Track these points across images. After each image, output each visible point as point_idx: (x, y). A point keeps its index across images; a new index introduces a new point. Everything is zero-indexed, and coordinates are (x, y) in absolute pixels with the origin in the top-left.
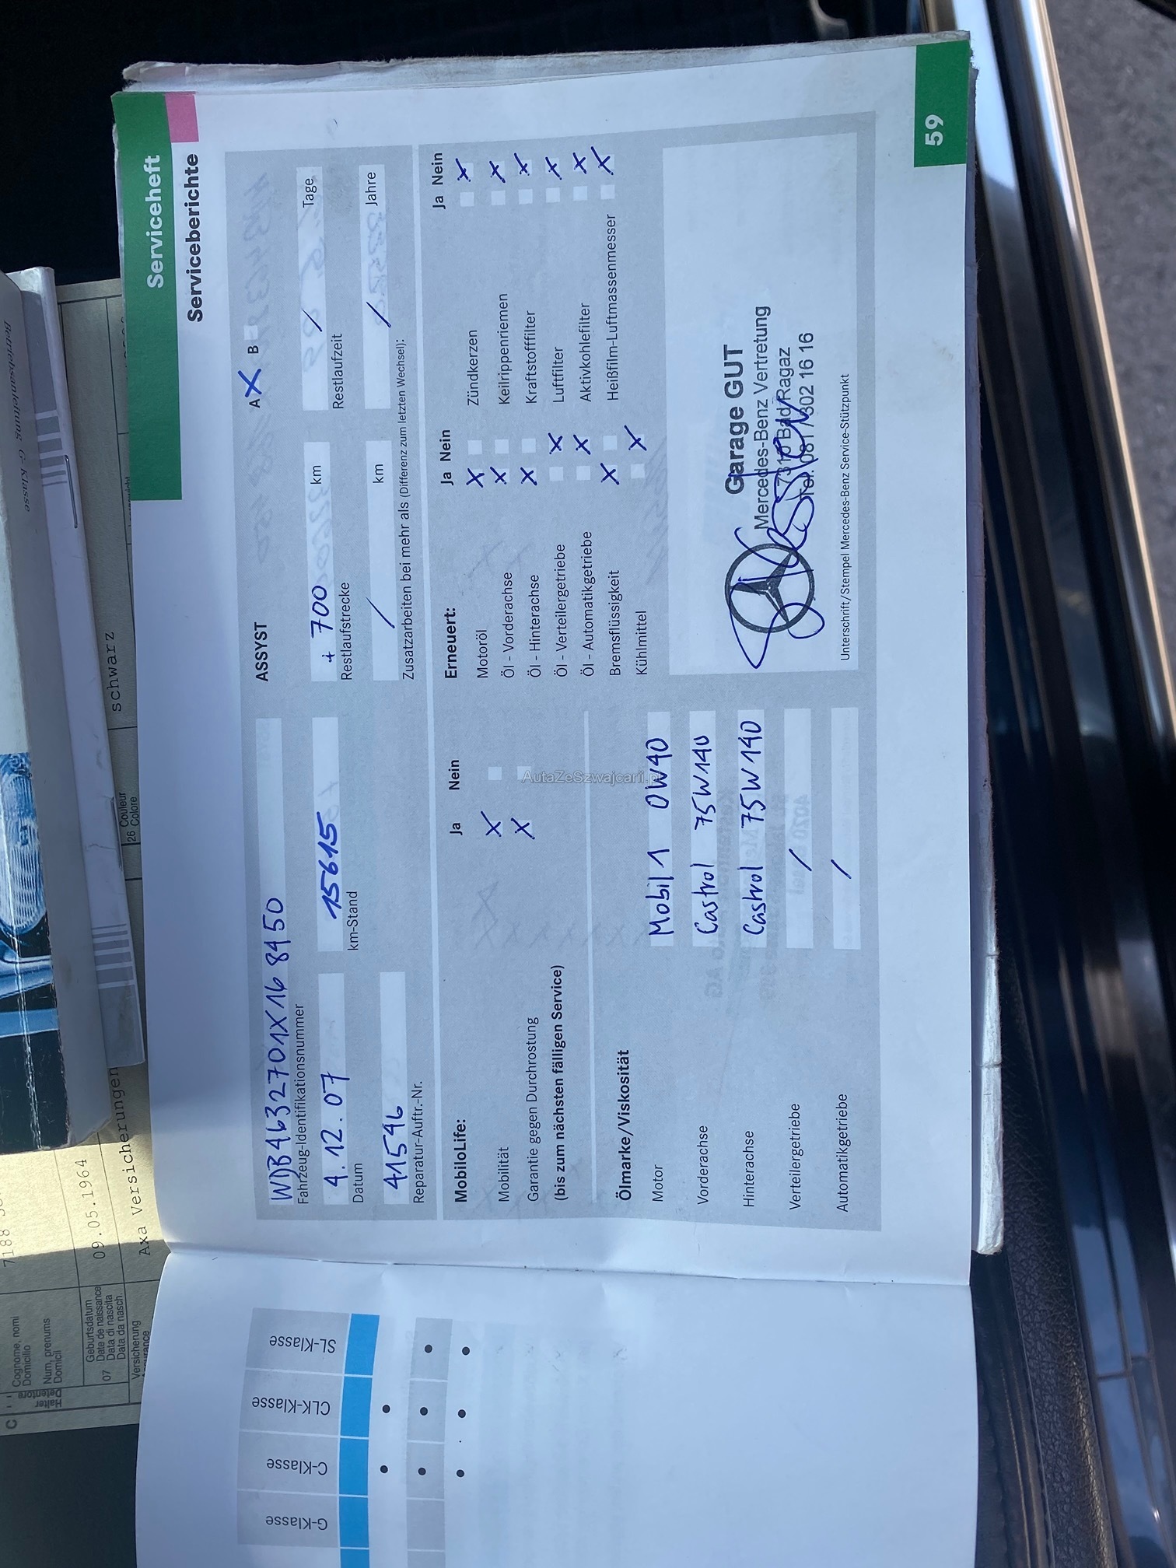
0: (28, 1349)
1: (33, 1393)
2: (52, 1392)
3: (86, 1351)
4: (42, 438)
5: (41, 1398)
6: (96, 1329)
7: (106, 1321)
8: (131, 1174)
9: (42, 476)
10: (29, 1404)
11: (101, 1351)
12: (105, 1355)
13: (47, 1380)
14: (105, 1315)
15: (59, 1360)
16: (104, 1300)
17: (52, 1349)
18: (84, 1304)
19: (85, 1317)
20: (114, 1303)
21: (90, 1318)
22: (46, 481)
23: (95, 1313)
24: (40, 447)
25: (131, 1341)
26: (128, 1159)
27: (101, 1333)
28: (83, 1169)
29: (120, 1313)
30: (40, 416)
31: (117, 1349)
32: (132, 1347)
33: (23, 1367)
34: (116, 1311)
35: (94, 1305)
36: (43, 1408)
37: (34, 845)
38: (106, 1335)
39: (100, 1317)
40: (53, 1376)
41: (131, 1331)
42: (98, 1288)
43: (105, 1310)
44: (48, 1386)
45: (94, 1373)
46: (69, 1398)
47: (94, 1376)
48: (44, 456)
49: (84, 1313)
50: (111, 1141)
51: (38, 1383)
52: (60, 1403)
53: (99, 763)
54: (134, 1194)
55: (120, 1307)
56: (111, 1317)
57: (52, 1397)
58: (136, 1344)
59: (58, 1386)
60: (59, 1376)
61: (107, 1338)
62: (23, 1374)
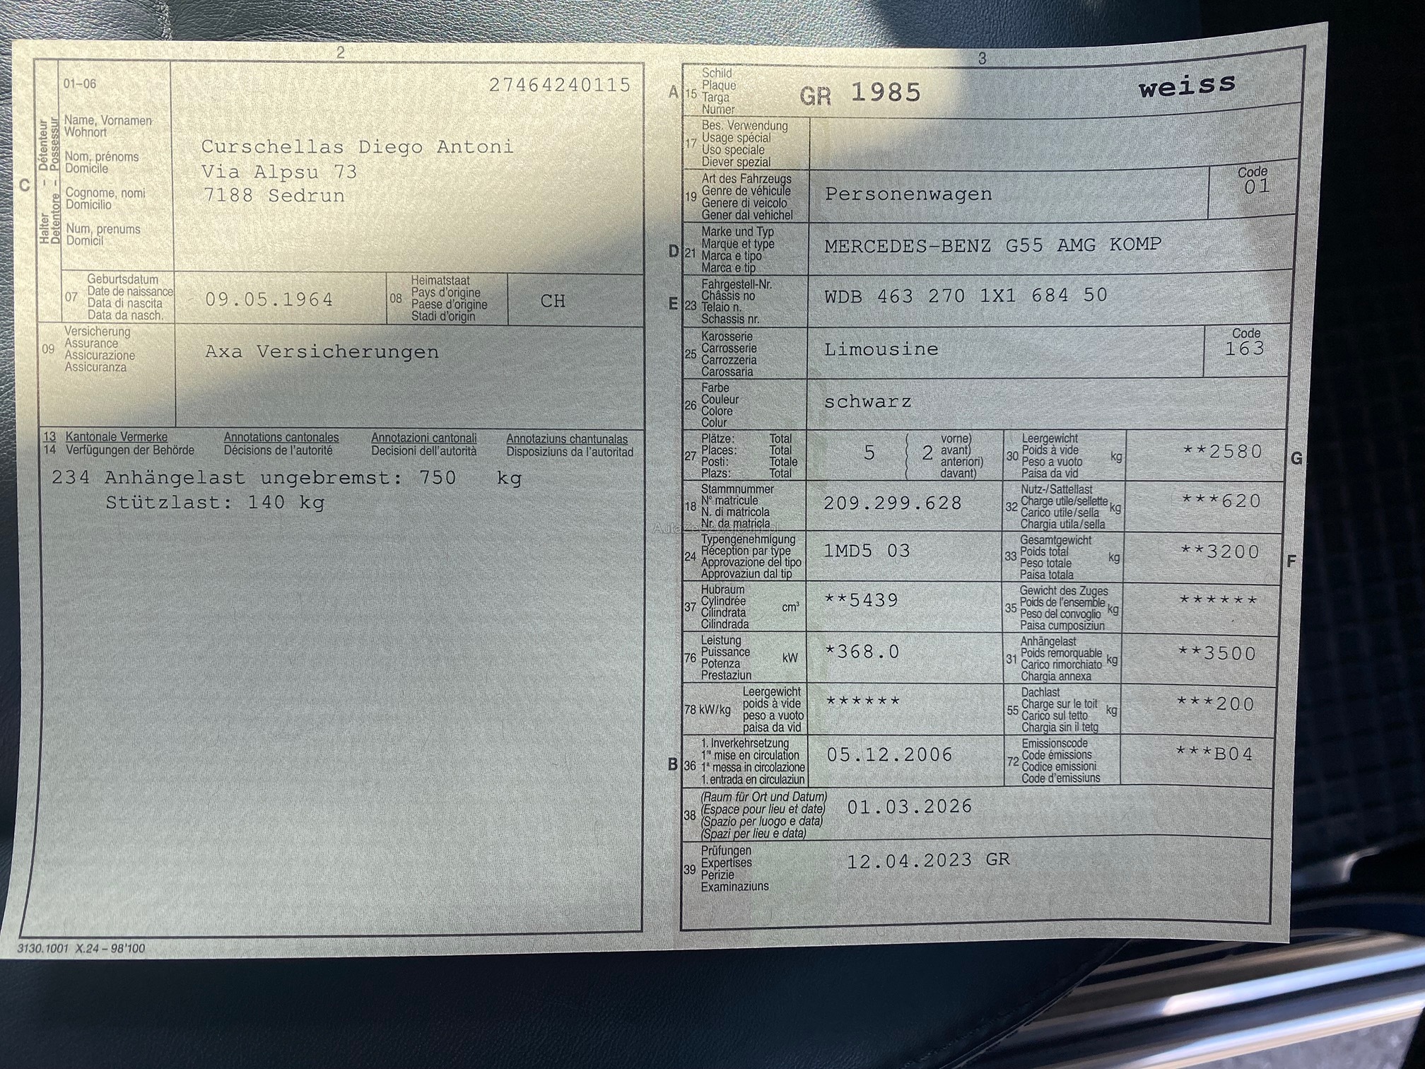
0: (107, 206)
1: (57, 210)
2: (58, 234)
3: (101, 274)
5: (51, 220)
7: (133, 299)
8: (310, 352)
10: (46, 205)
11: (99, 291)
12: (94, 296)
13: (71, 228)
14: (140, 298)
15: (92, 242)
16: (158, 298)
17: (106, 235)
18: (155, 274)
19: (138, 274)
20: (153, 310)
21: (137, 280)
23: (143, 286)
25: (108, 326)
26: (328, 353)
27: (120, 292)
28: (321, 301)
29: (141, 316)
31: (100, 310)
32: (101, 327)
33: (87, 200)
34: (143, 311)
35: (152, 286)
36: (40, 222)
38: (117, 298)
39: (137, 293)
40: (75, 235)
41: (119, 327)
42: (172, 292)
43: (146, 299)
44: (64, 227)
45: (75, 282)
46: (50, 250)
47: (72, 282)
49: (143, 274)
51: (68, 217)
52: (44, 242)
54: (284, 351)
55: (147, 316)
56: (137, 304)
57: (51, 232)
58: (104, 332)
59: (64, 240)
60: (74, 241)
61: (113, 299)
62: (79, 199)
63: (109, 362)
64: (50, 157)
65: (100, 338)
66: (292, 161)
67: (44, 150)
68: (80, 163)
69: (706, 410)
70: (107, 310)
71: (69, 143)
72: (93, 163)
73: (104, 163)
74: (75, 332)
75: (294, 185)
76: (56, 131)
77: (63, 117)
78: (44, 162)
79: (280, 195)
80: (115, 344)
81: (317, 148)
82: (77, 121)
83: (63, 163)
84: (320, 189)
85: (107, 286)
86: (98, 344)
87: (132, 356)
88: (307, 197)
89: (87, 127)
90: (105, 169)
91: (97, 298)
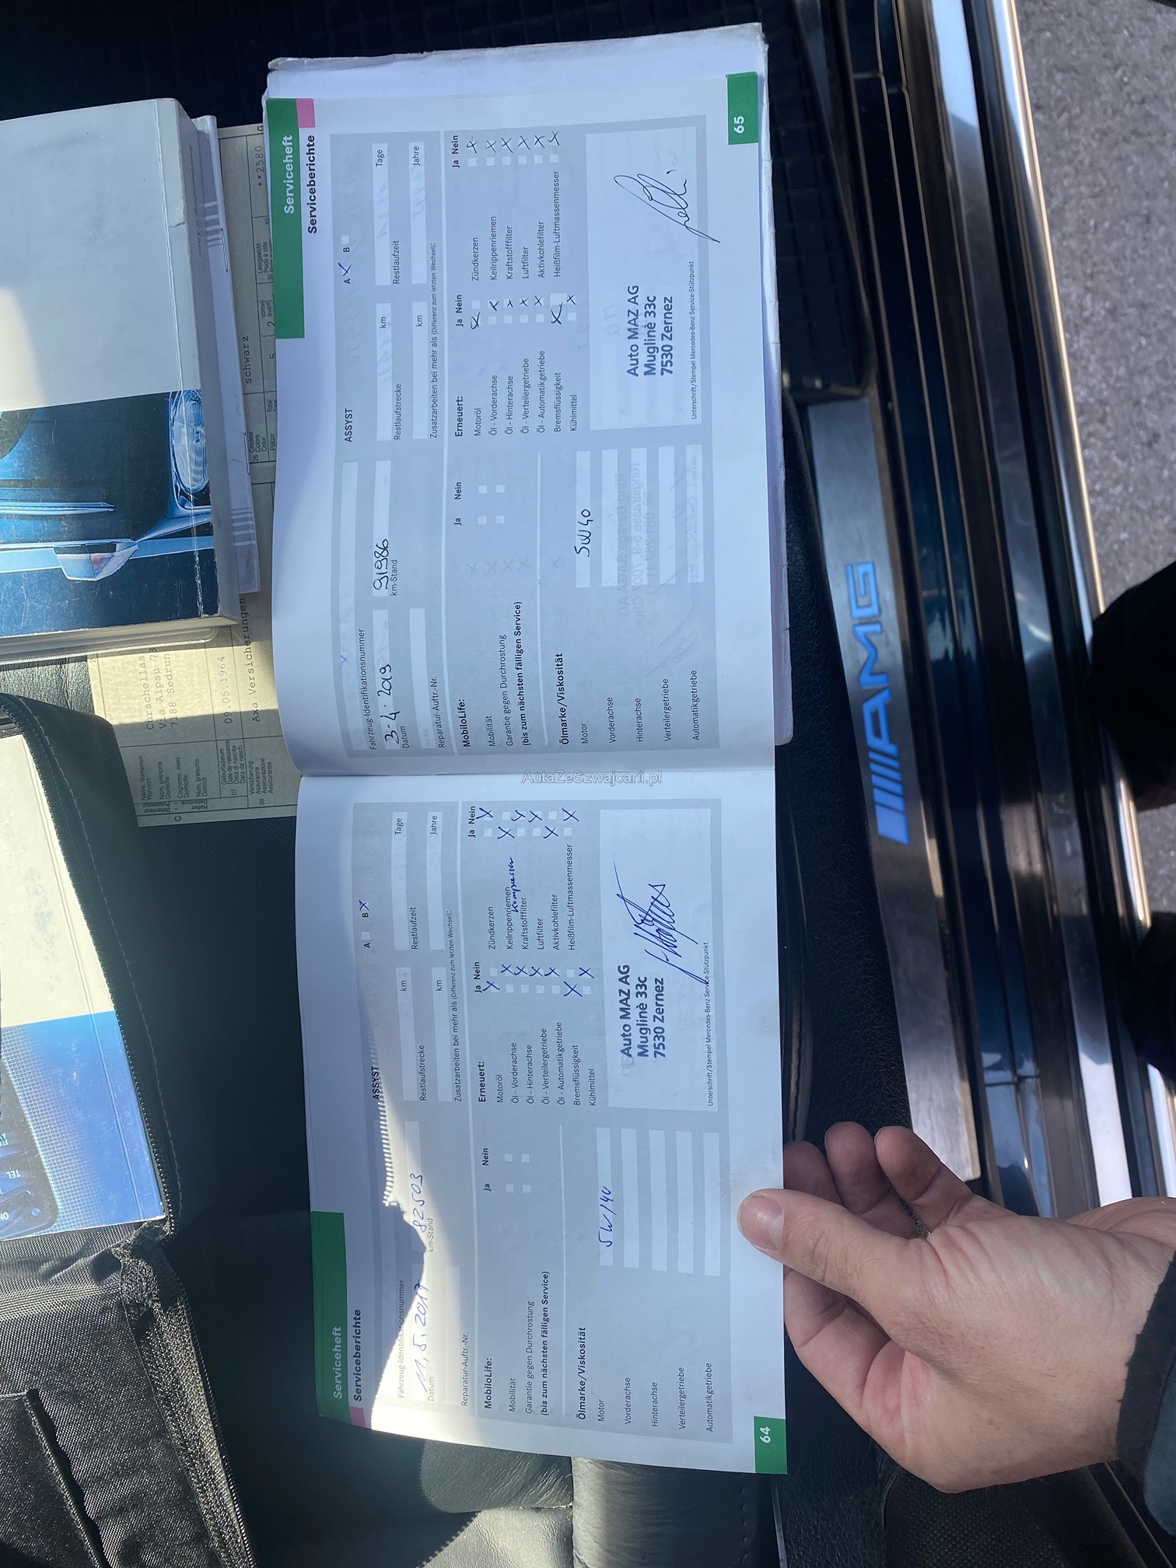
0: (186, 777)
1: (191, 802)
2: (202, 801)
3: (221, 778)
4: (208, 218)
6: (227, 765)
7: (233, 761)
8: (250, 667)
9: (208, 241)
10: (188, 807)
11: (231, 778)
12: (233, 781)
13: (199, 794)
14: (232, 758)
15: (205, 783)
16: (231, 749)
17: (200, 777)
18: (219, 750)
19: (220, 759)
20: (237, 751)
21: (223, 759)
22: (209, 244)
23: (226, 756)
24: (207, 224)
25: (248, 773)
26: (249, 657)
27: (230, 768)
28: (222, 663)
29: (241, 757)
30: (207, 205)
31: (240, 777)
32: (249, 776)
33: (183, 787)
34: (238, 756)
35: (225, 752)
36: (197, 810)
37: (203, 442)
38: (233, 769)
39: (229, 759)
40: (202, 792)
41: (248, 767)
42: (227, 741)
43: (232, 755)
44: (198, 798)
45: (227, 790)
46: (210, 805)
47: (226, 792)
48: (209, 229)
49: (219, 756)
50: (239, 645)
51: (193, 796)
52: (206, 807)
53: (237, 411)
54: (252, 681)
55: (241, 753)
56: (236, 759)
57: (201, 804)
58: (252, 775)
59: (205, 797)
60: (205, 792)
61: (234, 771)
62: (184, 791)
63: (267, 771)
64: (163, 807)
65: (255, 776)
66: (152, 683)
67: (159, 810)
68: (165, 791)
69: (258, 449)
70: (240, 774)
71: (155, 798)
72: (165, 785)
73: (164, 779)
74: (252, 789)
75: (164, 681)
76: (149, 804)
77: (142, 802)
78: (166, 810)
79: (170, 688)
80: (257, 769)
81: (143, 670)
82: (144, 794)
83: (165, 800)
84: (164, 667)
85: (227, 774)
86: (258, 777)
87: (263, 760)
88: (169, 673)
89: (146, 789)
90: (167, 779)
91: (234, 779)
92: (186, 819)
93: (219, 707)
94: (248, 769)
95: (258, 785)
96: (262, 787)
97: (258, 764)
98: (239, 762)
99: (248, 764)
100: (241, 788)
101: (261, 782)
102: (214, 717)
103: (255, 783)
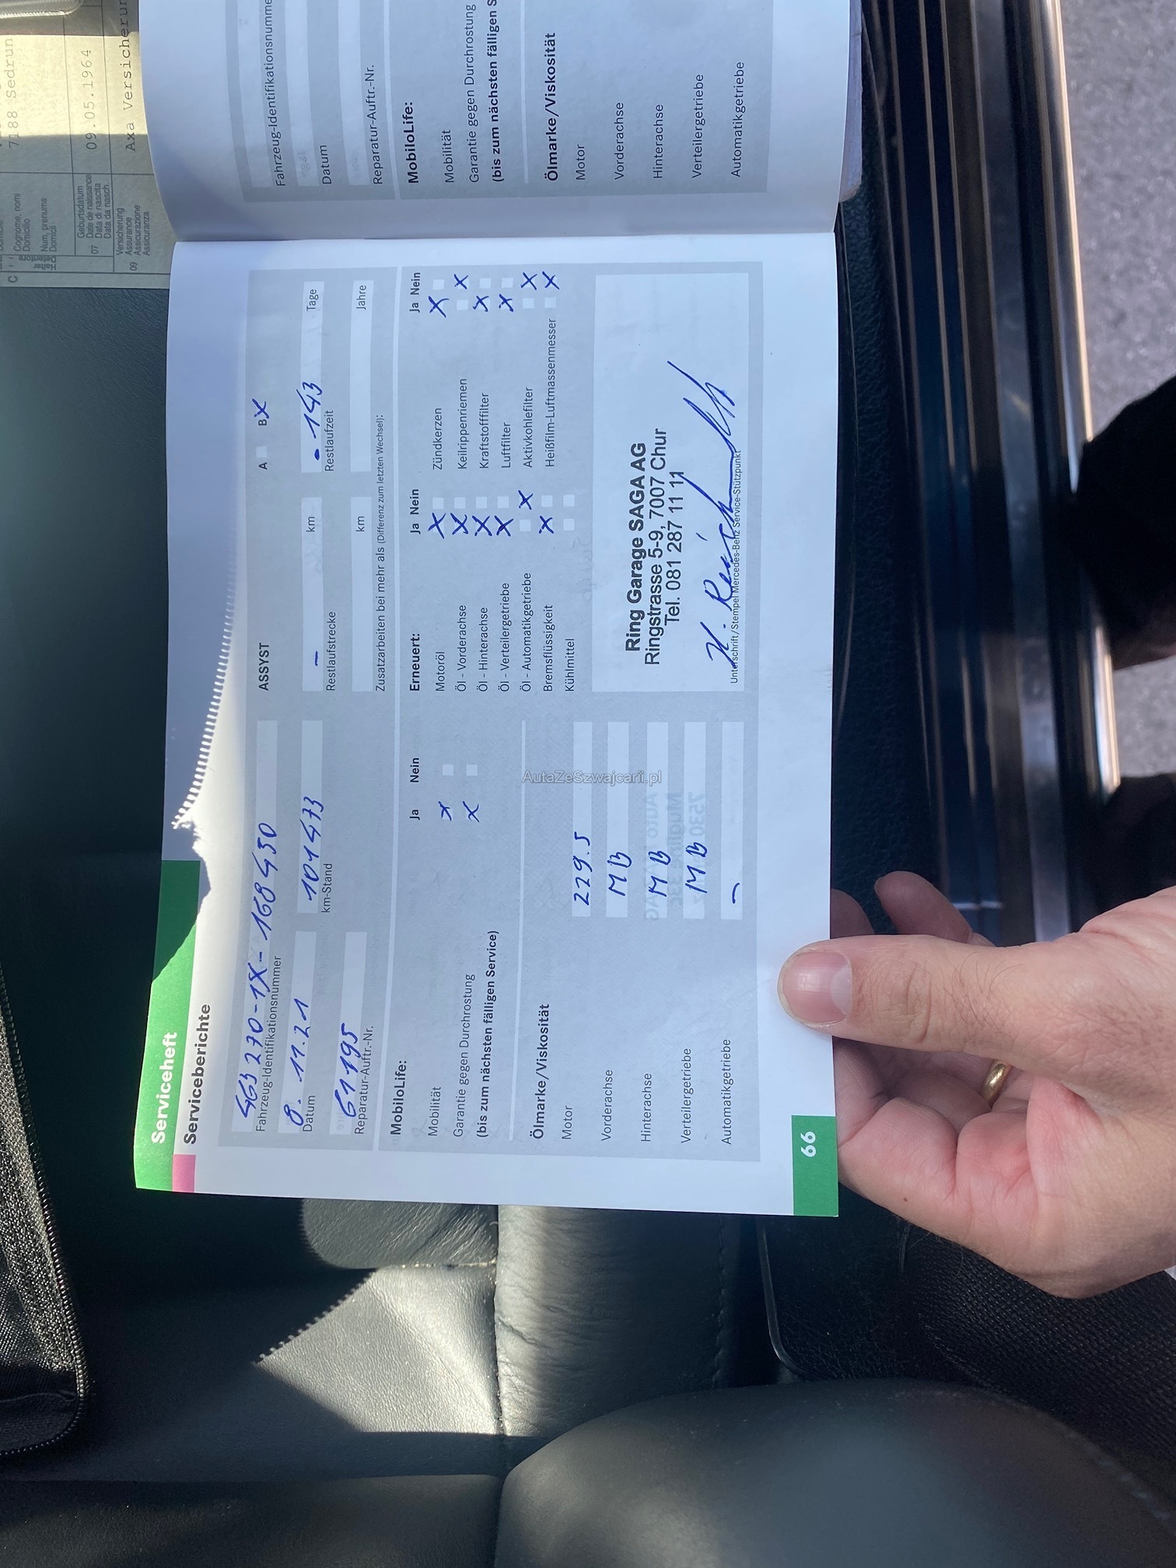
0: (27, 222)
1: (33, 258)
2: (49, 258)
3: (78, 229)
5: (39, 262)
6: (87, 211)
7: (94, 206)
8: (127, 69)
10: (28, 265)
11: (91, 230)
12: (94, 234)
13: (44, 248)
14: (94, 201)
15: (55, 234)
16: (93, 187)
17: (49, 224)
18: (76, 189)
19: (76, 201)
20: (102, 191)
21: (81, 202)
23: (85, 198)
25: (116, 225)
26: (126, 54)
27: (90, 215)
28: (87, 59)
29: (107, 200)
31: (104, 229)
32: (116, 229)
33: (23, 237)
34: (103, 198)
35: (85, 191)
36: (39, 269)
38: (95, 217)
39: (90, 203)
40: (49, 246)
41: (116, 216)
42: (89, 176)
43: (94, 196)
44: (44, 253)
46: (60, 265)
47: (84, 248)
49: (76, 197)
50: (113, 34)
51: (36, 250)
52: (55, 267)
54: (127, 90)
55: (107, 195)
56: (99, 203)
57: (47, 262)
58: (120, 227)
59: (53, 254)
60: (54, 246)
61: (95, 220)
62: (23, 243)
63: (142, 225)
65: (125, 230)
70: (104, 225)
74: (121, 248)
80: (129, 220)
85: (86, 224)
86: (130, 232)
87: (137, 207)
88: (10, 68)
91: (95, 231)
92: (25, 281)
93: (80, 128)
94: (116, 220)
95: (129, 243)
96: (134, 245)
97: (129, 213)
98: (103, 209)
99: (116, 212)
100: (105, 245)
101: (134, 239)
102: (71, 139)
103: (125, 240)
